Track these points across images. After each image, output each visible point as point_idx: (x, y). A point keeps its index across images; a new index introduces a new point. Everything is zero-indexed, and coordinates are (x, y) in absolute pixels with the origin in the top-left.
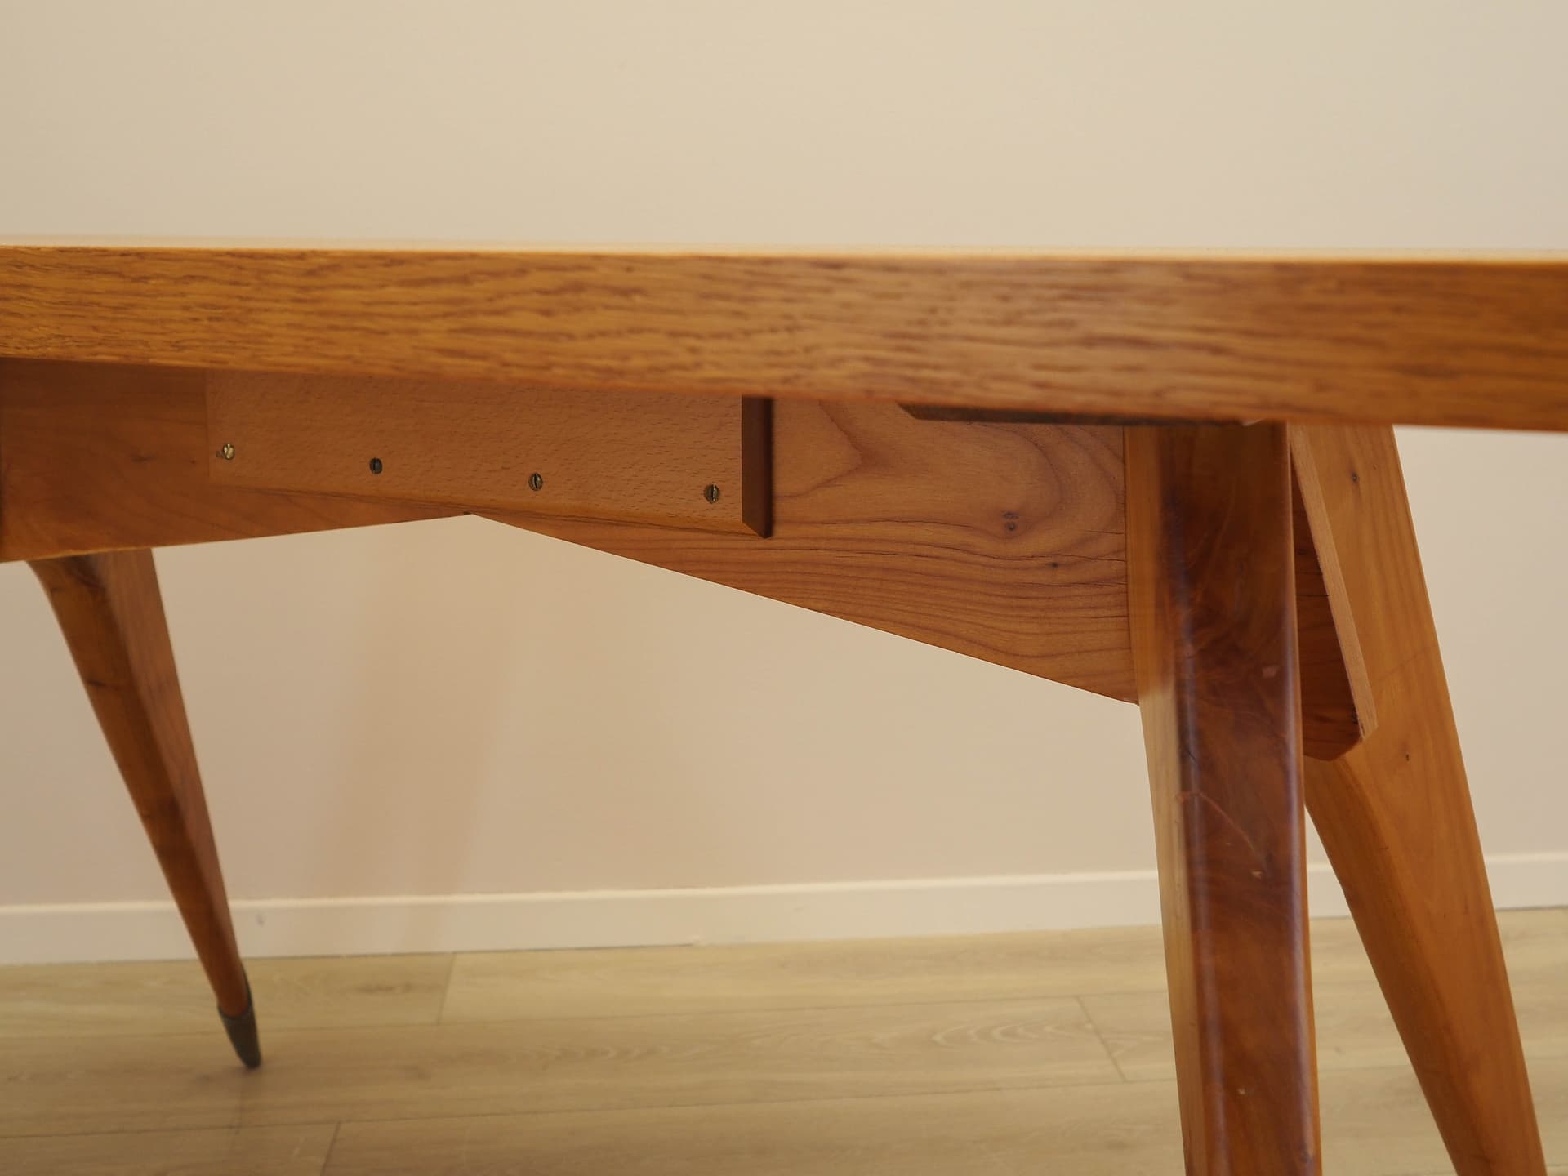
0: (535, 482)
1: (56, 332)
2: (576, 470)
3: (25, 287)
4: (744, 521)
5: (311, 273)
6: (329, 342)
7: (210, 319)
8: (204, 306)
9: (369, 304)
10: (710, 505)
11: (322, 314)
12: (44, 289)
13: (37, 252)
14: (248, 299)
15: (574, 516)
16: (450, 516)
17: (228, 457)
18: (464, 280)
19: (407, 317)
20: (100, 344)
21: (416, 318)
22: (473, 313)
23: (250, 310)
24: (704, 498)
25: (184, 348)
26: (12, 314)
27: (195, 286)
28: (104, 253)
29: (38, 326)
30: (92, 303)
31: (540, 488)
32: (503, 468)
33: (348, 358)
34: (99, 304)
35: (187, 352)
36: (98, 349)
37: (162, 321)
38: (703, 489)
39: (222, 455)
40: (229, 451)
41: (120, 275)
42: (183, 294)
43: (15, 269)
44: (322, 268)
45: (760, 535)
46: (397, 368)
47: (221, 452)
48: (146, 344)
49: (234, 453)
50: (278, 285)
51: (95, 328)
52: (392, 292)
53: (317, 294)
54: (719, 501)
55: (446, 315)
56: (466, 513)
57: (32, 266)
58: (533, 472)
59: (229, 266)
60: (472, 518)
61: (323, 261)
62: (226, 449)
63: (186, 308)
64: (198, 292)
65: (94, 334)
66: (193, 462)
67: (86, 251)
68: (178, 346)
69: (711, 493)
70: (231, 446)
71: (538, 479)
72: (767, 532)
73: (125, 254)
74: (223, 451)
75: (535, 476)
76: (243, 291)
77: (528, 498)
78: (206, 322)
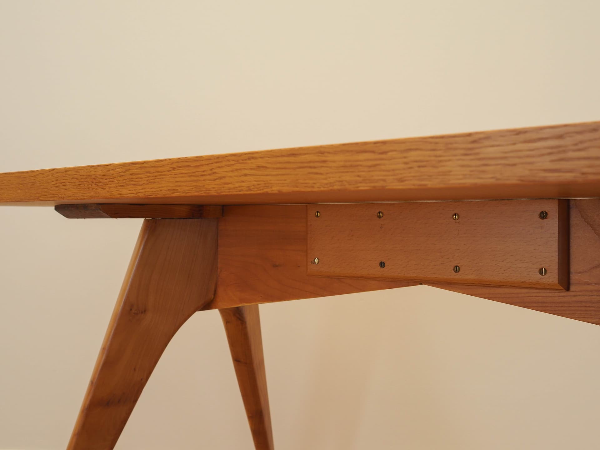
0: (457, 269)
1: (338, 179)
2: (476, 263)
3: (324, 161)
4: (558, 283)
5: (474, 142)
6: (483, 172)
7: (419, 167)
8: (416, 161)
9: (506, 153)
10: (542, 277)
11: (480, 159)
12: (334, 162)
13: (332, 146)
14: (440, 156)
15: (474, 283)
16: (413, 286)
17: (316, 263)
18: (560, 137)
19: (528, 156)
20: (361, 183)
21: (533, 156)
22: (564, 151)
23: (440, 161)
24: (538, 273)
25: (405, 180)
26: (317, 174)
27: (413, 153)
28: (366, 143)
29: (330, 178)
30: (357, 166)
31: (458, 272)
32: (441, 264)
33: (492, 178)
34: (361, 166)
35: (407, 182)
36: (359, 185)
37: (393, 170)
38: (538, 270)
39: (314, 263)
40: (316, 261)
41: (373, 152)
42: (405, 157)
43: (320, 155)
44: (480, 139)
45: (565, 290)
46: (522, 181)
47: (313, 261)
48: (384, 180)
49: (319, 261)
50: (456, 149)
51: (359, 176)
52: (519, 146)
53: (477, 151)
54: (547, 275)
55: (550, 154)
56: (421, 284)
57: (329, 153)
58: (456, 265)
59: (431, 143)
60: (424, 287)
61: (482, 136)
62: (315, 260)
63: (406, 163)
64: (413, 155)
65: (358, 178)
66: (299, 266)
67: (357, 144)
68: (401, 180)
69: (542, 272)
70: (318, 259)
71: (458, 268)
72: (568, 289)
73: (376, 143)
74: (314, 261)
75: (456, 266)
76: (438, 153)
77: (453, 276)
78: (417, 169)
